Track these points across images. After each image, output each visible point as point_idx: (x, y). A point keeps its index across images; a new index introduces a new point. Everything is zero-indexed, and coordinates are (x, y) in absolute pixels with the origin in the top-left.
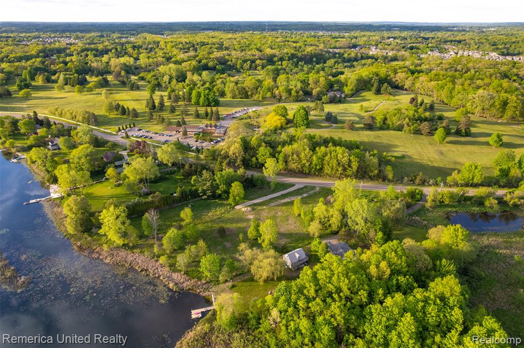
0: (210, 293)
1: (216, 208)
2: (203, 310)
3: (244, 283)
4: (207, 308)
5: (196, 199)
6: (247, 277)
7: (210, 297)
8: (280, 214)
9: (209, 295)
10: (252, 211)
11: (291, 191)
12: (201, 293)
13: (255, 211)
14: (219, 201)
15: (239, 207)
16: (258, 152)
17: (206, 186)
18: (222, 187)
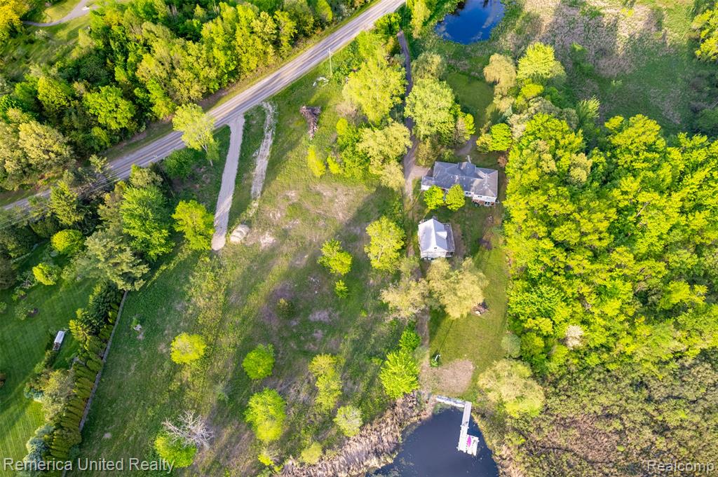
0: (431, 402)
1: (188, 281)
2: (464, 428)
3: (437, 337)
4: (463, 422)
5: (122, 304)
6: (426, 326)
7: (439, 405)
8: (292, 194)
9: (435, 406)
10: (250, 227)
11: (240, 141)
12: (423, 417)
13: (255, 225)
14: (168, 264)
15: (218, 243)
16: (92, 111)
17: (124, 264)
18: (158, 237)
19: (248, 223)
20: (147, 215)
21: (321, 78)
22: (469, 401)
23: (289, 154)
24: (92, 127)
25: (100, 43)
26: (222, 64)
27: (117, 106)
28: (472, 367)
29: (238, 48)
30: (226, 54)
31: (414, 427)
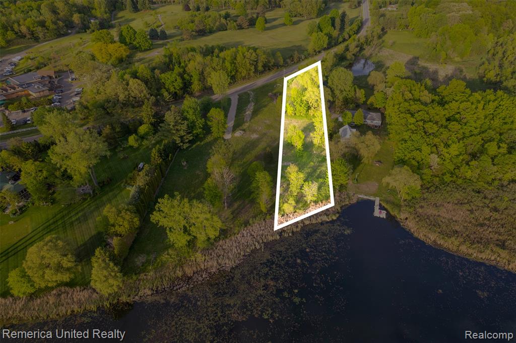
0: (355, 197)
2: (377, 207)
4: (376, 205)
5: (176, 155)
7: (360, 198)
9: (358, 199)
10: (245, 132)
11: (237, 103)
12: (352, 202)
13: (247, 131)
14: (201, 142)
15: (228, 136)
16: (163, 81)
17: (182, 130)
18: (200, 122)
19: (244, 130)
20: (197, 108)
21: (278, 85)
22: (378, 197)
23: (264, 109)
24: (161, 89)
25: (167, 59)
26: (229, 70)
27: (176, 80)
28: (377, 184)
29: (237, 64)
30: (231, 66)
31: (347, 206)
